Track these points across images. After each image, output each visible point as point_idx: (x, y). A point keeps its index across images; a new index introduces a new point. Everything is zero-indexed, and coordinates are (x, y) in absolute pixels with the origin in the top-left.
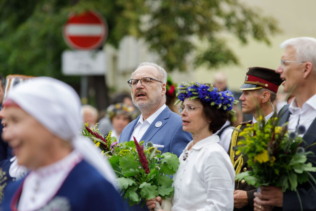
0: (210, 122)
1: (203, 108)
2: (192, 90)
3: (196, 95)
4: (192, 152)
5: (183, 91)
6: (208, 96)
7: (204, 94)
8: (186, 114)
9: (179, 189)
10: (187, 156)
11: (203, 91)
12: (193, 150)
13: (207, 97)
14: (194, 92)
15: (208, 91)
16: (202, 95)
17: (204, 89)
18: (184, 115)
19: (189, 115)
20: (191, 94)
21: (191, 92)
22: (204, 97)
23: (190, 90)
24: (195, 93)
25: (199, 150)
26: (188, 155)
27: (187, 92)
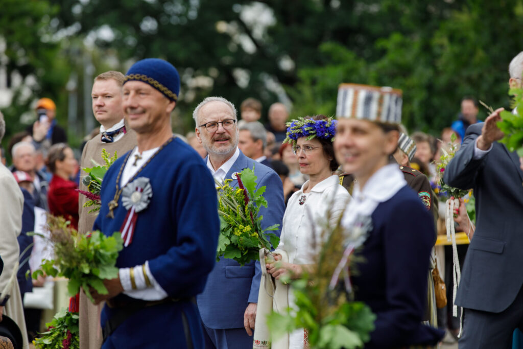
0: (331, 160)
1: (323, 147)
2: (309, 129)
3: (313, 134)
4: (311, 194)
5: (297, 130)
6: (327, 132)
7: (322, 132)
8: (304, 156)
9: (297, 237)
10: (305, 200)
11: (321, 128)
12: (312, 193)
13: (327, 135)
14: (311, 130)
15: (327, 127)
16: (320, 133)
17: (322, 126)
18: (302, 158)
19: (308, 157)
20: (308, 133)
21: (308, 131)
22: (323, 134)
23: (306, 129)
24: (313, 132)
25: (322, 193)
26: (307, 198)
27: (302, 132)
